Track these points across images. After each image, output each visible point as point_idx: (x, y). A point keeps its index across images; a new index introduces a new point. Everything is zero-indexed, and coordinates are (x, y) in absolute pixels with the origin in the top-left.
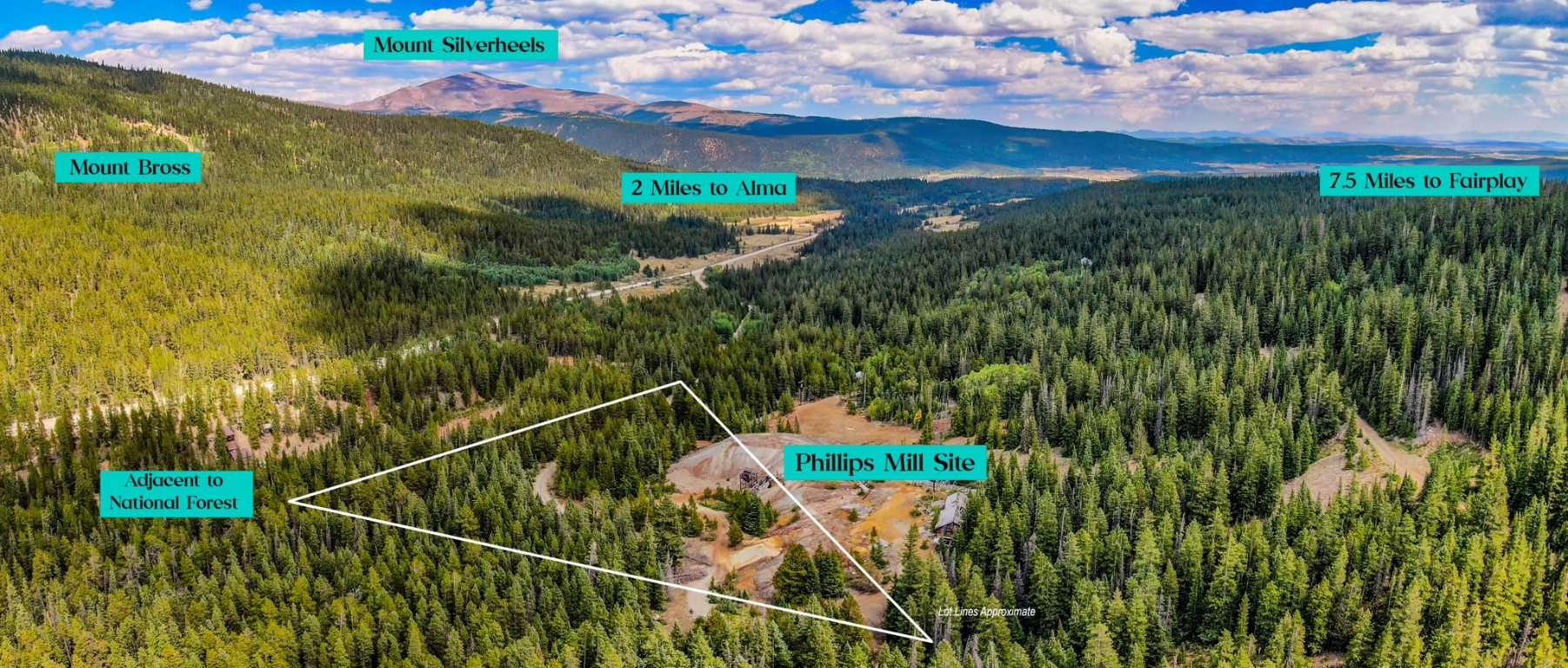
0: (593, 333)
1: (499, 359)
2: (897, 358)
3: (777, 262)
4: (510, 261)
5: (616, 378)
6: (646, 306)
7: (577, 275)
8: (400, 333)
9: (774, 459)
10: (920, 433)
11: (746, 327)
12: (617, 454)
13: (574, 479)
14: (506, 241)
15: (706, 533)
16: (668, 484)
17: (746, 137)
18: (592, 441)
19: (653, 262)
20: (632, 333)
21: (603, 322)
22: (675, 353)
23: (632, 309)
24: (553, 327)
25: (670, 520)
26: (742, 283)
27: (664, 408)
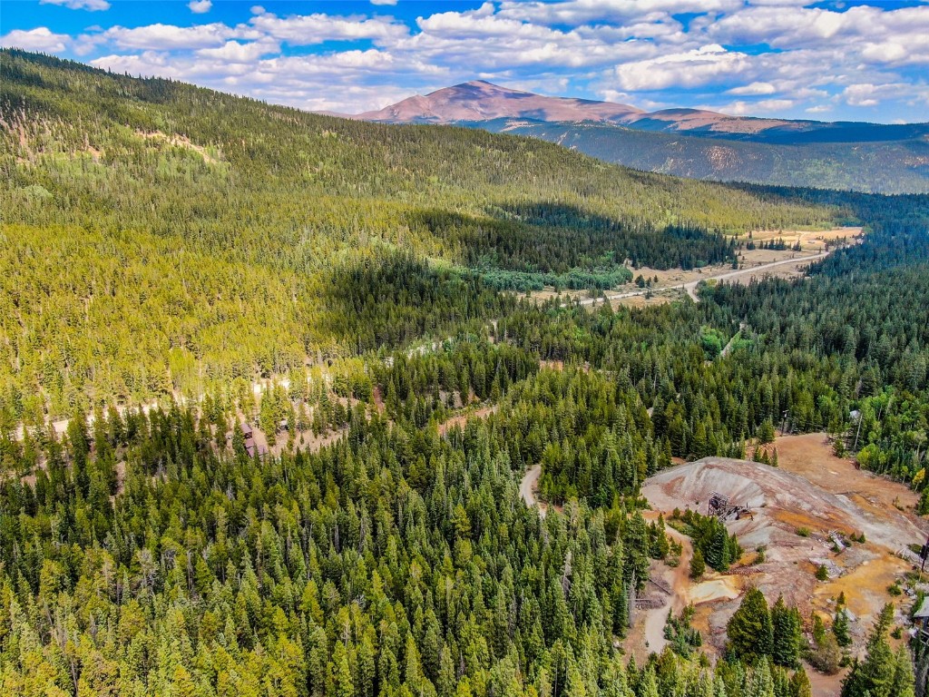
0: (583, 340)
1: (495, 361)
2: (905, 404)
3: (778, 281)
4: (509, 267)
5: (601, 386)
6: (636, 316)
7: (572, 282)
8: (407, 334)
9: (746, 489)
10: (918, 497)
11: (735, 347)
12: (596, 461)
13: (556, 483)
14: (506, 247)
15: (670, 557)
16: (640, 498)
18: (574, 446)
19: (646, 273)
20: (620, 341)
21: (593, 330)
22: (660, 366)
23: (621, 319)
24: (546, 332)
25: (639, 537)
26: (737, 300)
27: (644, 420)
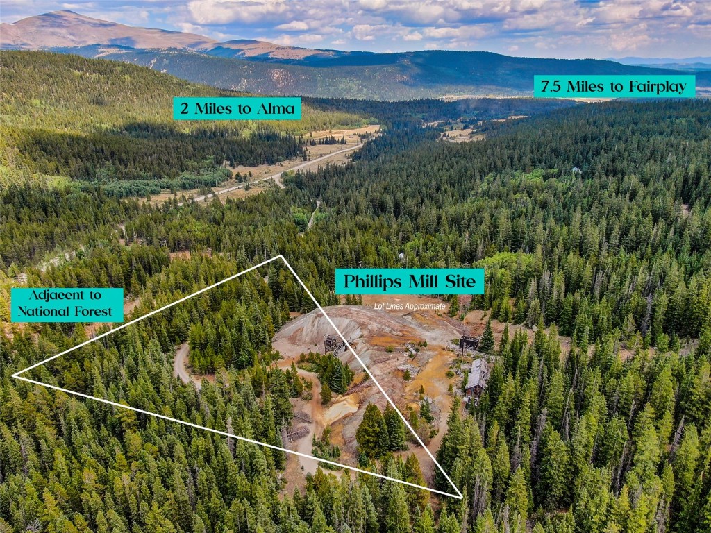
0: (203, 230)
1: (130, 261)
2: (430, 243)
3: (336, 167)
4: (127, 177)
5: (225, 267)
6: (241, 206)
7: (184, 184)
9: (347, 327)
10: (449, 305)
11: (316, 219)
12: (234, 331)
13: (204, 357)
14: (121, 160)
15: (305, 394)
16: (274, 352)
17: (305, 68)
18: (213, 322)
19: (242, 170)
20: (233, 228)
21: (209, 221)
22: (267, 243)
23: (230, 209)
24: (170, 229)
25: (282, 388)
26: (311, 184)
27: (264, 288)
